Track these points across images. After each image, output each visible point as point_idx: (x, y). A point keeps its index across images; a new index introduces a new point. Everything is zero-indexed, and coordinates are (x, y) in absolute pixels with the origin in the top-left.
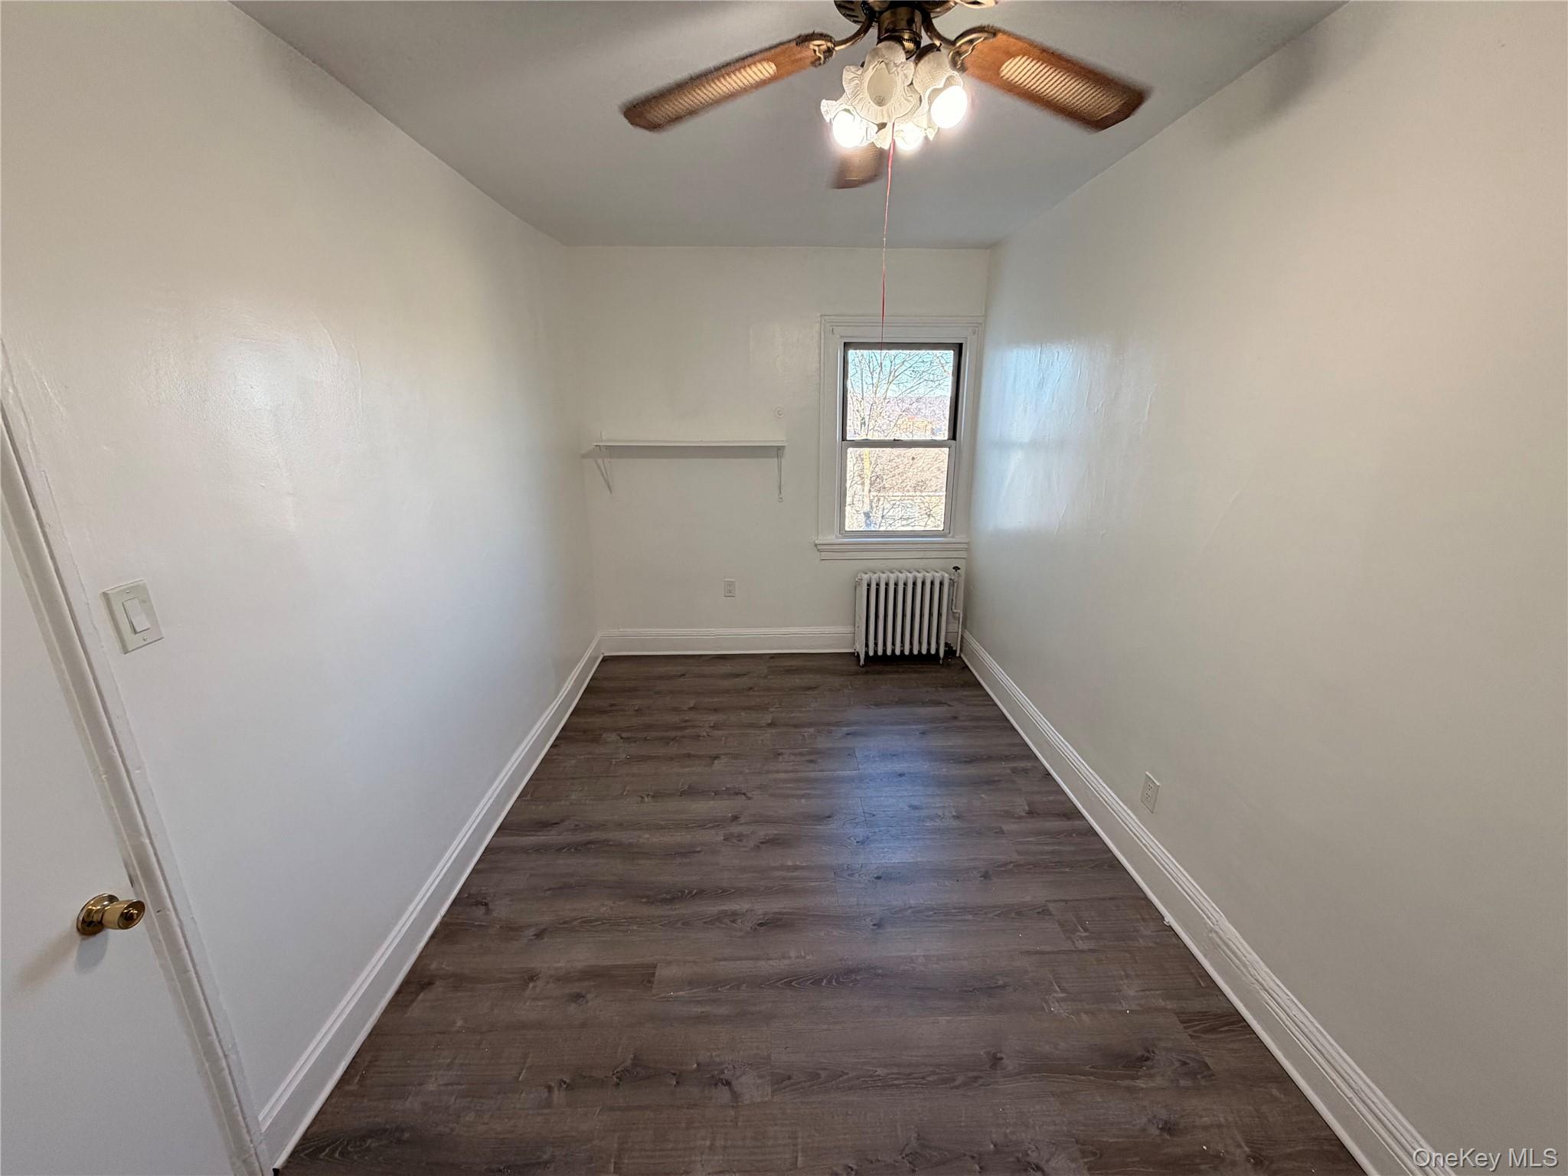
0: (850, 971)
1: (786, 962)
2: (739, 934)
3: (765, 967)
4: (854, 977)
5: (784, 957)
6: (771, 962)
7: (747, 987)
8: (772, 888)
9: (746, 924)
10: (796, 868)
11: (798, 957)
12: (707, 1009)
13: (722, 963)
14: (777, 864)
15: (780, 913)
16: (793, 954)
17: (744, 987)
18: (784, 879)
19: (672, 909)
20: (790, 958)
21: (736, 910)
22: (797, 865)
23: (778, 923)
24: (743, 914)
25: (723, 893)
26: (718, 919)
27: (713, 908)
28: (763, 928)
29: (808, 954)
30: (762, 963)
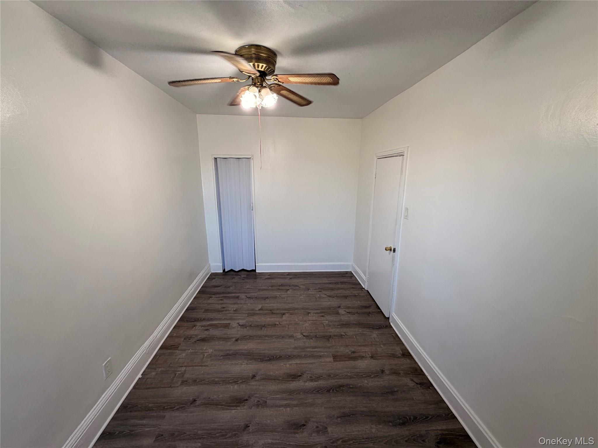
0: (270, 360)
1: (290, 363)
2: (307, 372)
3: (298, 361)
4: (268, 359)
5: (291, 364)
6: (295, 362)
7: (302, 355)
8: (297, 394)
9: (306, 376)
10: (286, 406)
11: (286, 364)
12: (314, 350)
13: (312, 362)
14: (295, 408)
15: (293, 381)
16: (288, 365)
17: (303, 355)
18: (291, 399)
19: (338, 382)
20: (289, 364)
21: (311, 382)
22: (284, 408)
23: (293, 377)
24: (308, 380)
25: (318, 391)
26: (318, 378)
27: (321, 383)
28: (299, 375)
29: (283, 365)
30: (298, 362)
